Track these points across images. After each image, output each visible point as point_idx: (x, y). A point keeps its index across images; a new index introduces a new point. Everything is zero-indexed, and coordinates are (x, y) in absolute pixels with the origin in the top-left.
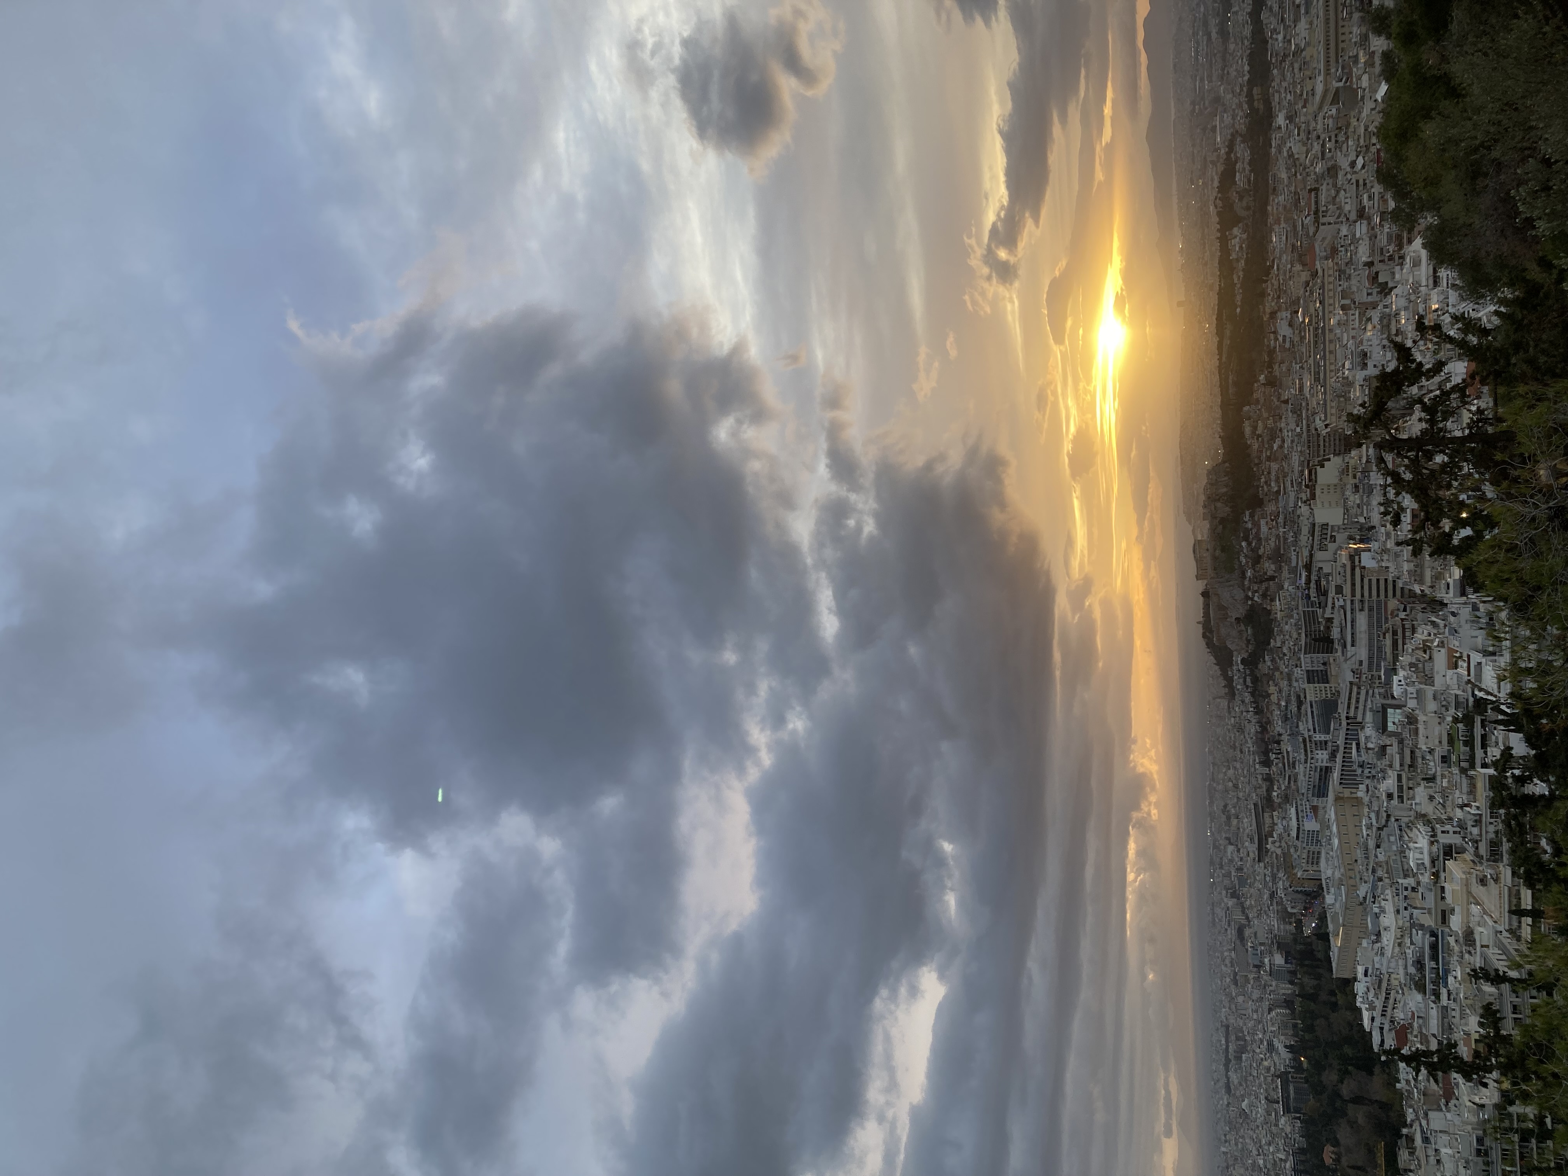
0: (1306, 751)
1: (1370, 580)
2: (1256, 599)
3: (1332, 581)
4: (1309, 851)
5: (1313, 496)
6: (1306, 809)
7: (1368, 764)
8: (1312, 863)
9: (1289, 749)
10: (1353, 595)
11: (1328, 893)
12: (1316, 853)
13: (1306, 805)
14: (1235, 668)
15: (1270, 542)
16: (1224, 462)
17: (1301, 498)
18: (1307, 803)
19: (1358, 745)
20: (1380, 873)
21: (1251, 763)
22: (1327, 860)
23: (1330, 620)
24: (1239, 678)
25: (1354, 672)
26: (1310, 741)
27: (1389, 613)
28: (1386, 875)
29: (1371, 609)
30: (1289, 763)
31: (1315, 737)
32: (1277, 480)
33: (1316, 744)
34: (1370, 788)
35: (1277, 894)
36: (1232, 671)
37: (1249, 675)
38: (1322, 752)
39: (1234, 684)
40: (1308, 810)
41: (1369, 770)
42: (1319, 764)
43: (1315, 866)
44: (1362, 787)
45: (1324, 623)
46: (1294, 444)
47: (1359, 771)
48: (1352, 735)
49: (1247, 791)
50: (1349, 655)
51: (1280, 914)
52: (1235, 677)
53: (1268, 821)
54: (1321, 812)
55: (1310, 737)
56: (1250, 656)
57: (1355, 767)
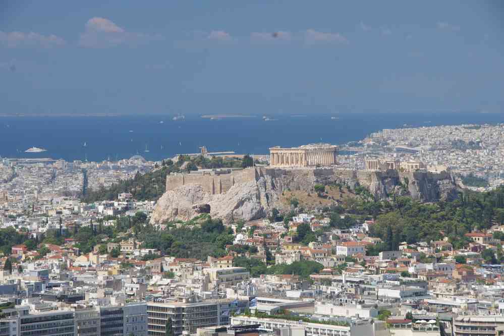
5: (392, 324)
24: (115, 209)
36: (127, 199)
37: (118, 224)
39: (104, 202)
55: (15, 314)
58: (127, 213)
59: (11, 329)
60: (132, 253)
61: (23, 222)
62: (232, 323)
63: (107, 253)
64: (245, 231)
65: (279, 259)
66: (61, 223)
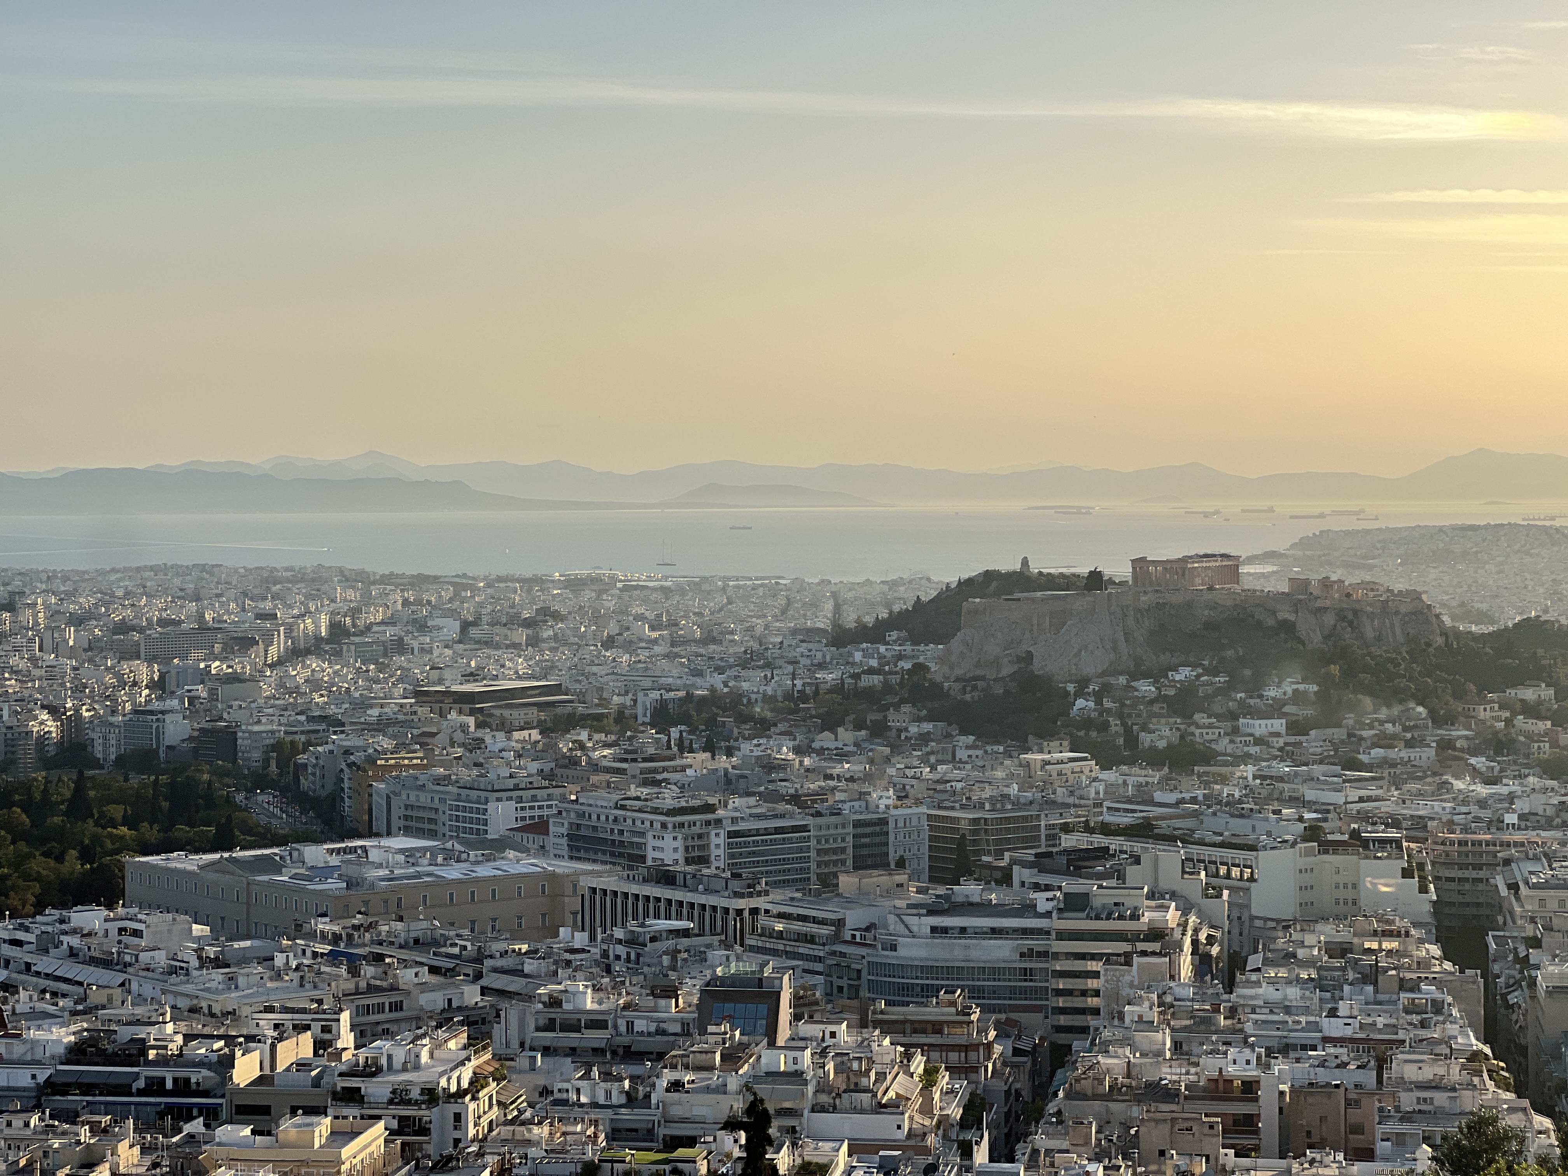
0: (683, 811)
1: (1096, 975)
2: (1080, 703)
3: (1100, 887)
4: (437, 810)
5: (1327, 847)
6: (540, 807)
7: (638, 955)
8: (406, 818)
9: (689, 772)
10: (1062, 936)
11: (331, 851)
12: (432, 827)
13: (550, 807)
14: (908, 648)
15: (1226, 740)
16: (1444, 634)
17: (1325, 820)
18: (555, 811)
19: (685, 933)
20: (369, 971)
21: (663, 680)
22: (409, 853)
23: (1005, 878)
24: (881, 657)
25: (868, 929)
26: (708, 823)
27: (1014, 1016)
28: (363, 985)
29: (1026, 973)
30: (655, 771)
31: (717, 835)
32: (1385, 763)
33: (700, 836)
34: (578, 956)
35: (335, 733)
36: (901, 641)
37: (886, 681)
38: (681, 850)
39: (864, 645)
40: (537, 813)
41: (624, 956)
42: (651, 842)
43: (402, 823)
44: (580, 939)
45: (1002, 864)
46: (1474, 809)
47: (619, 933)
48: (713, 920)
49: (595, 669)
50: (913, 921)
51: (289, 738)
52: (882, 649)
53: (517, 716)
54: (532, 840)
55: (719, 822)
56: (933, 684)
57: (632, 925)
58: (901, 664)
59: (712, 846)
60: (906, 730)
61: (736, 677)
62: (1063, 844)
63: (867, 728)
64: (1089, 694)
65: (1145, 739)
66: (793, 679)
